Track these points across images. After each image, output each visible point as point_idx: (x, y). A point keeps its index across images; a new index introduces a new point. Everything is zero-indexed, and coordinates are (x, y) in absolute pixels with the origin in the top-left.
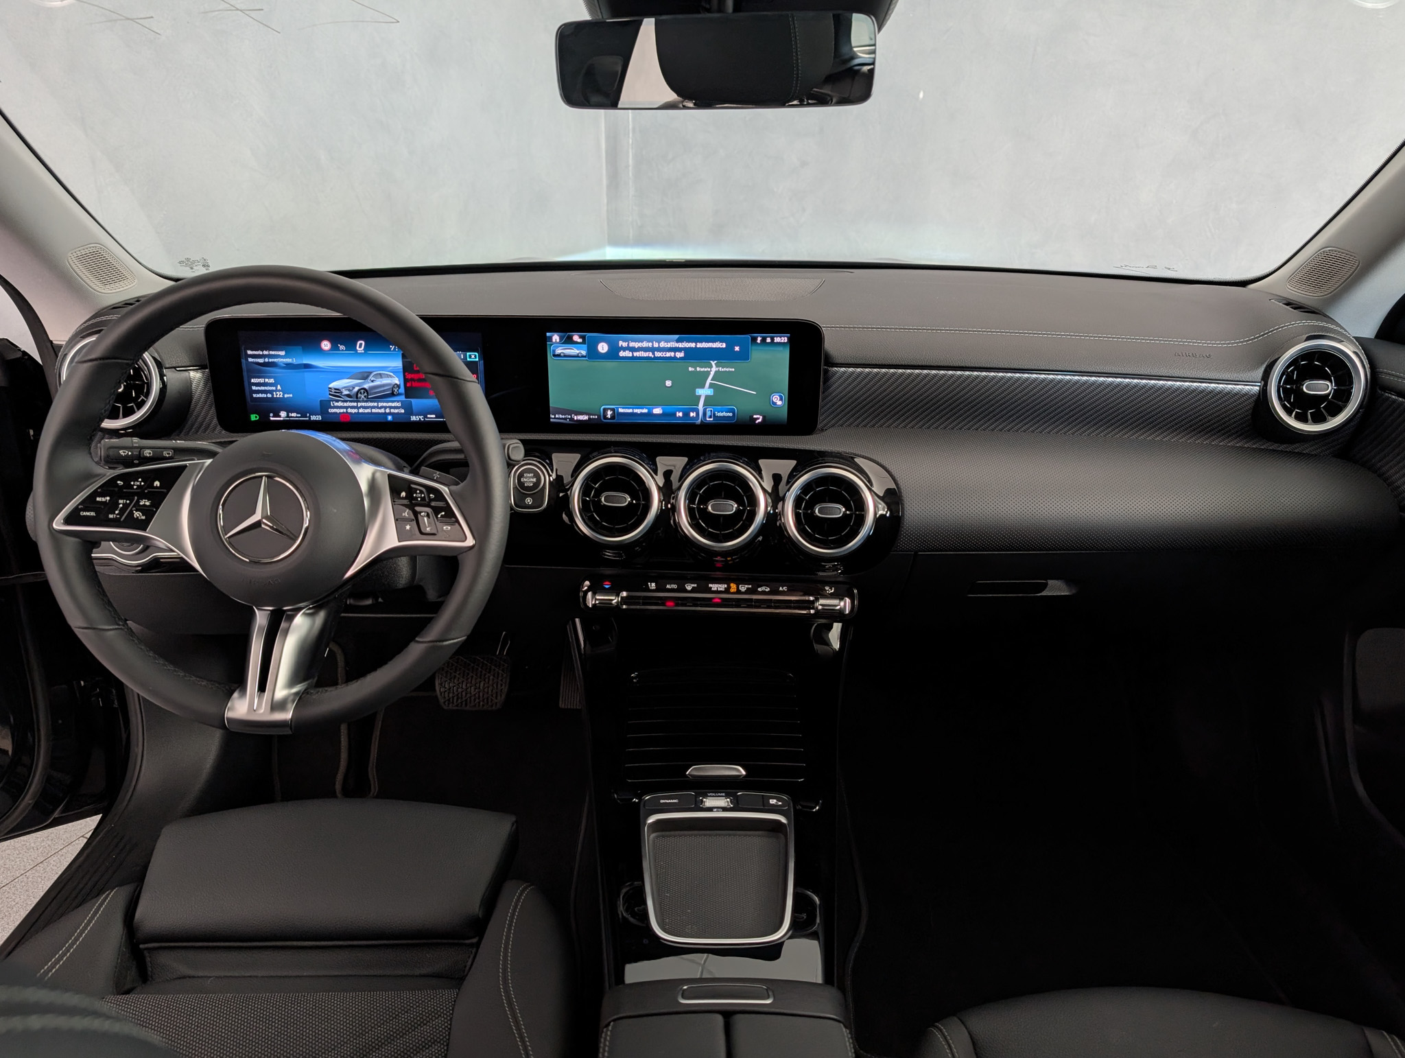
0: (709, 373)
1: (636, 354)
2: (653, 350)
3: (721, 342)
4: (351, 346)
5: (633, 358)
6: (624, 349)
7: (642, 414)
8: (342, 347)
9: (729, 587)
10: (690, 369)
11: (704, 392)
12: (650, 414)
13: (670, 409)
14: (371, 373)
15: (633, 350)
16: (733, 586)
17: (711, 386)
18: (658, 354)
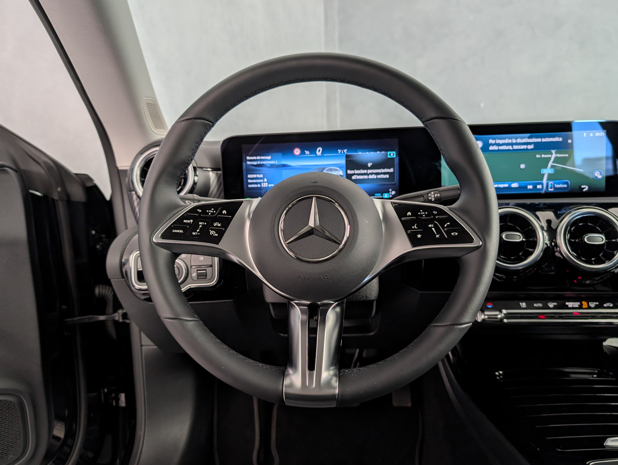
0: (550, 158)
1: (501, 148)
2: (512, 144)
3: (559, 136)
4: (313, 150)
5: (499, 150)
6: (493, 145)
7: (504, 188)
8: (307, 152)
9: (582, 304)
10: (538, 156)
11: (547, 171)
12: (510, 188)
13: (524, 183)
14: (324, 168)
15: (499, 145)
16: (585, 304)
17: (552, 167)
18: (515, 147)
